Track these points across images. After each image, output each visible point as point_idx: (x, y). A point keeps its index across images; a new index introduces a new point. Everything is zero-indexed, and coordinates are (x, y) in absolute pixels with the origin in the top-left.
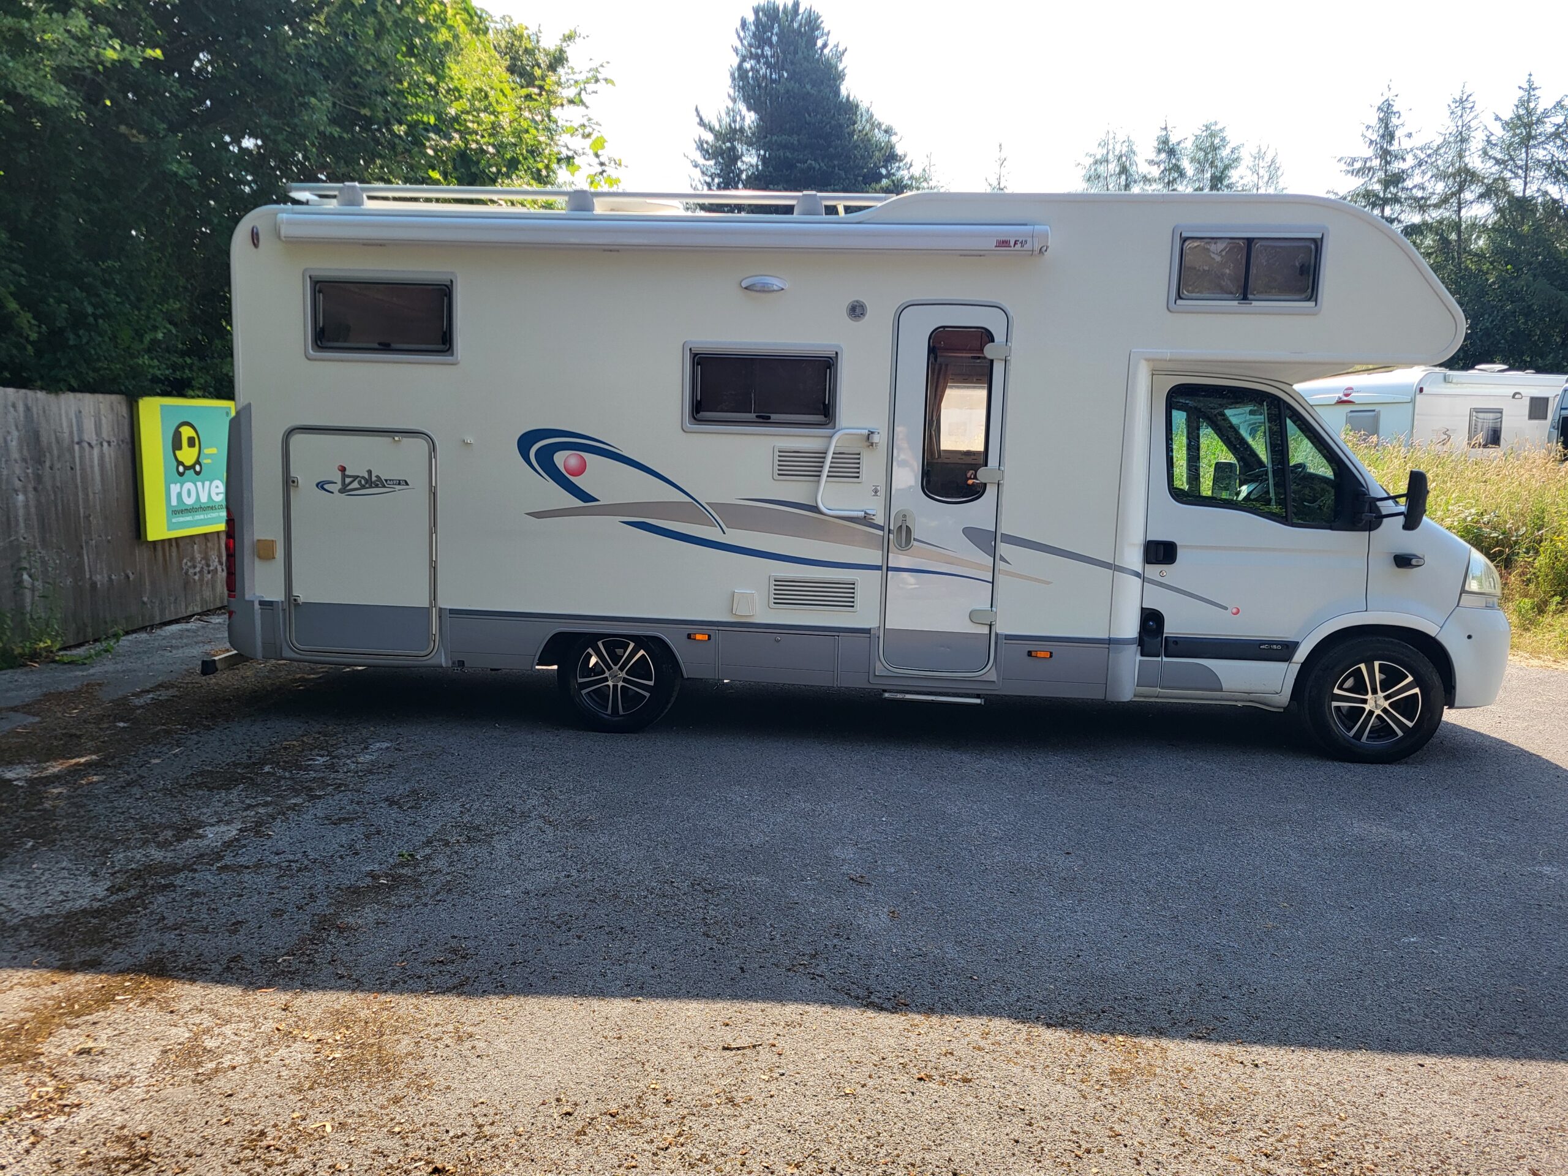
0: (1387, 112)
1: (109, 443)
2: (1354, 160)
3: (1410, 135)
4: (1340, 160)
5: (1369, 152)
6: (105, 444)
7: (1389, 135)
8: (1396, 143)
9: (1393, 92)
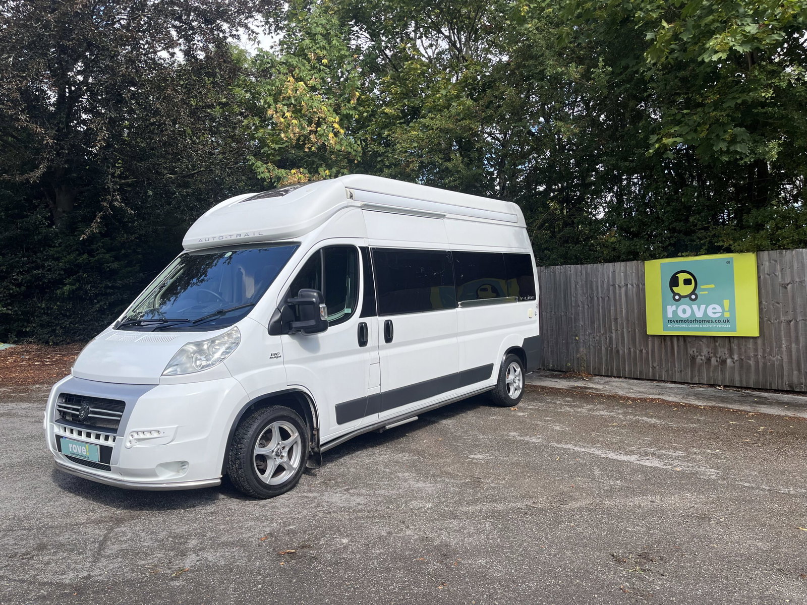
1: (633, 286)
6: (629, 286)
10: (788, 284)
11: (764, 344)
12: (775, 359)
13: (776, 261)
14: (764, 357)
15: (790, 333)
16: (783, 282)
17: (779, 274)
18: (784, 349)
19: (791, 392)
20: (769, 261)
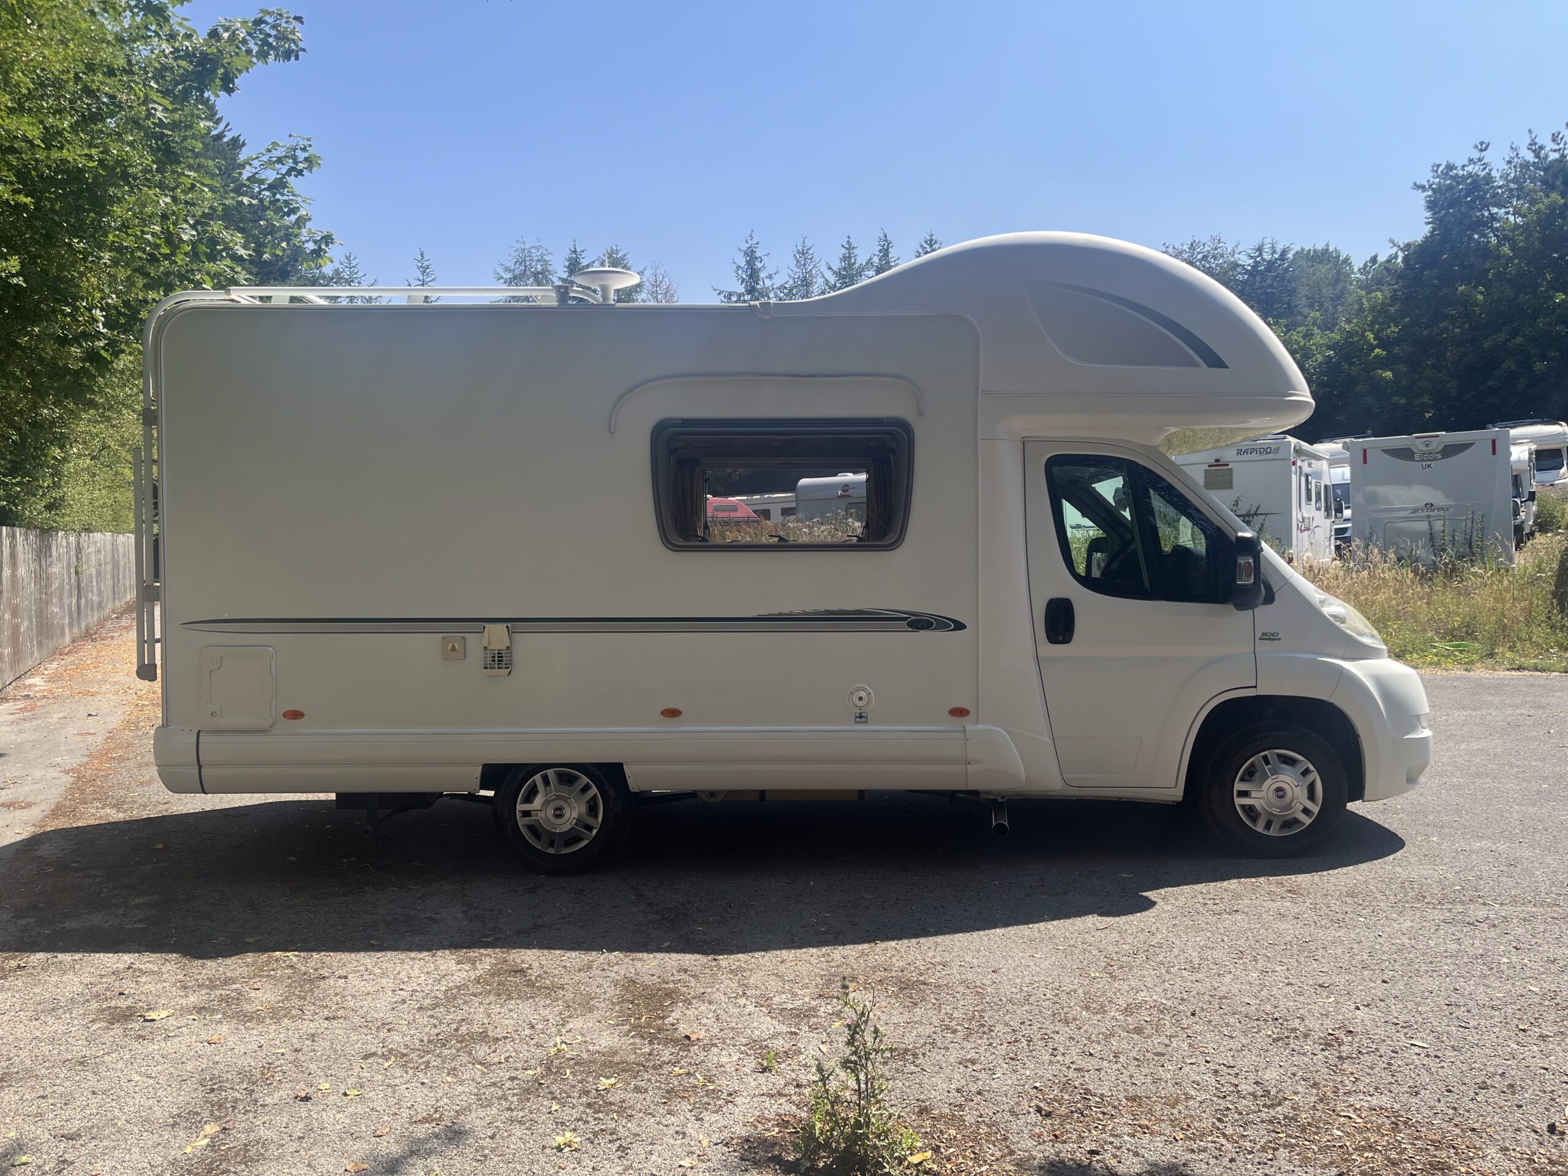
0: (751, 256)
2: (730, 294)
3: (770, 277)
4: (719, 294)
5: (741, 289)
7: (754, 275)
8: (761, 283)
9: (754, 241)
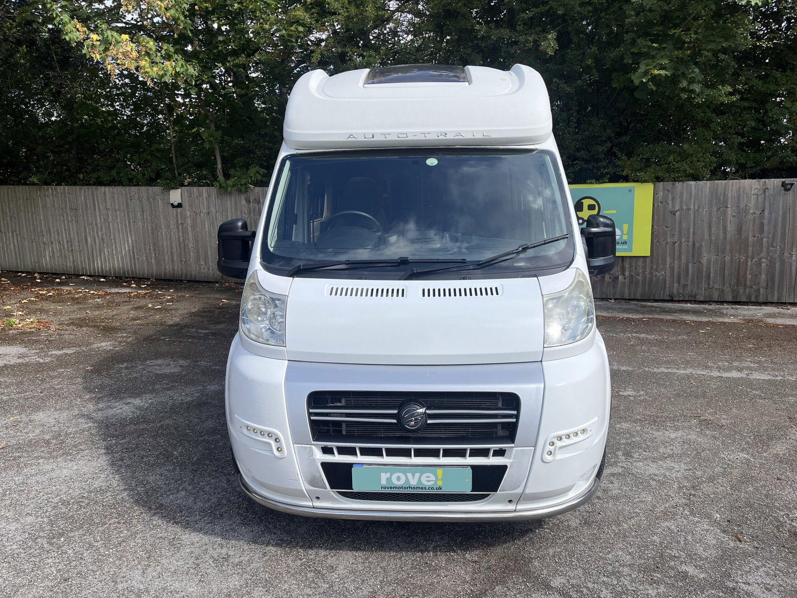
10: (677, 211)
11: (652, 262)
12: (660, 274)
13: (669, 191)
14: (651, 274)
15: (674, 252)
16: (673, 210)
17: (670, 202)
18: (668, 266)
19: (672, 301)
20: (664, 192)
